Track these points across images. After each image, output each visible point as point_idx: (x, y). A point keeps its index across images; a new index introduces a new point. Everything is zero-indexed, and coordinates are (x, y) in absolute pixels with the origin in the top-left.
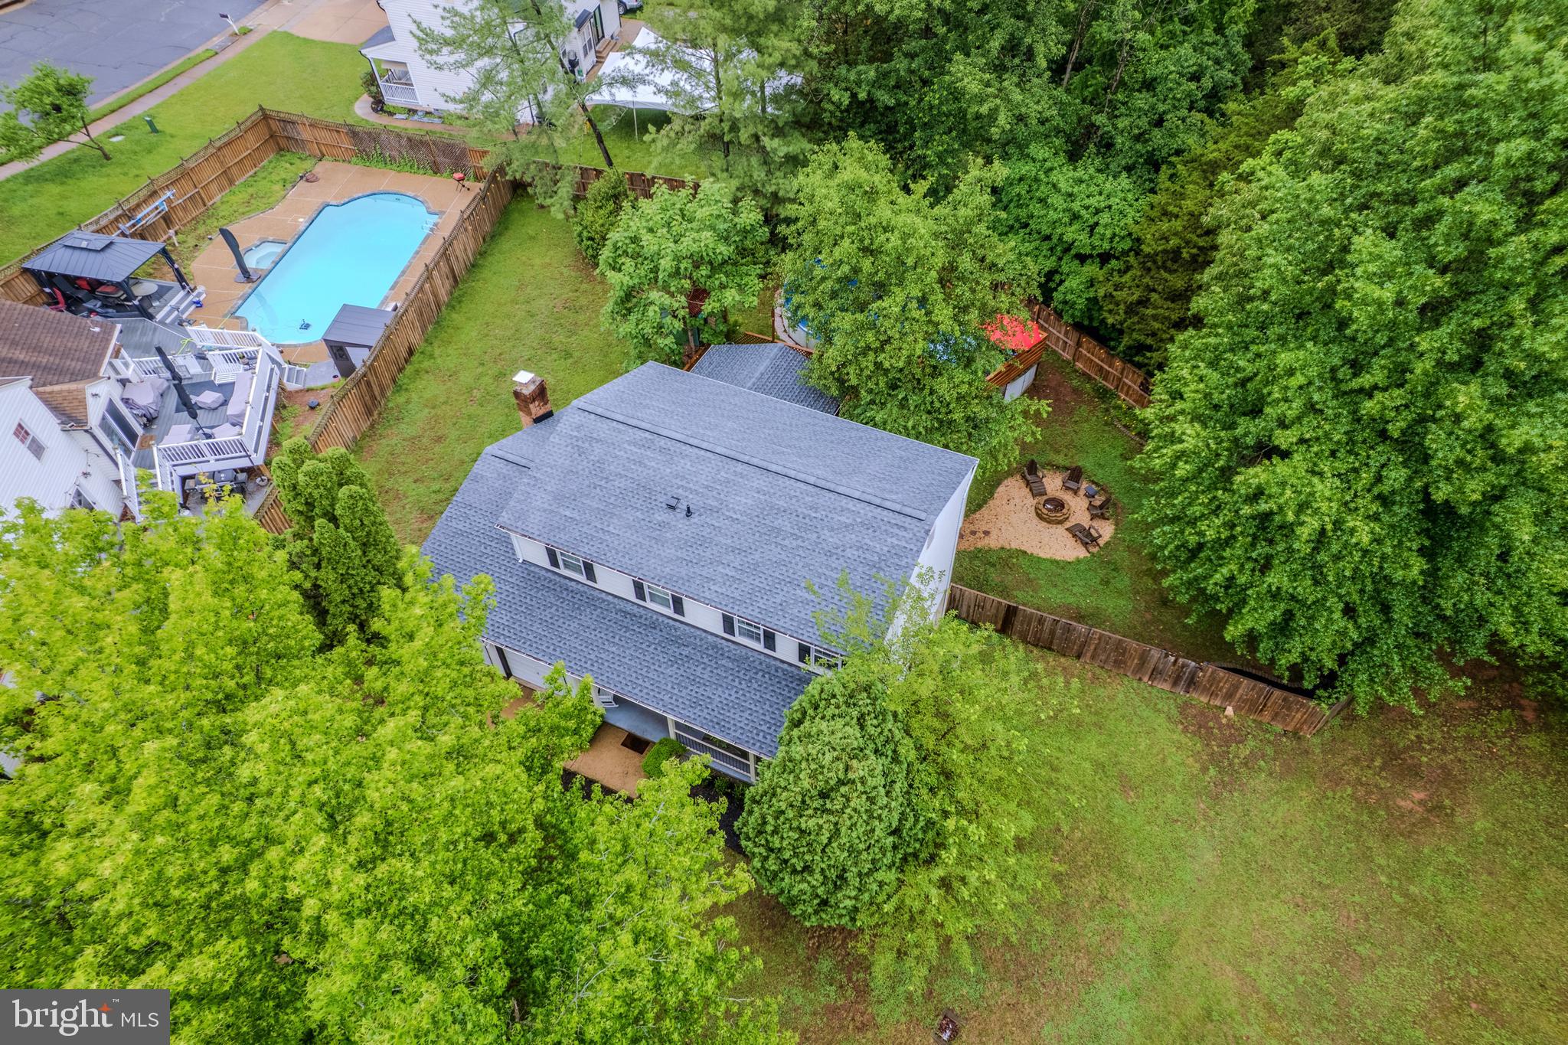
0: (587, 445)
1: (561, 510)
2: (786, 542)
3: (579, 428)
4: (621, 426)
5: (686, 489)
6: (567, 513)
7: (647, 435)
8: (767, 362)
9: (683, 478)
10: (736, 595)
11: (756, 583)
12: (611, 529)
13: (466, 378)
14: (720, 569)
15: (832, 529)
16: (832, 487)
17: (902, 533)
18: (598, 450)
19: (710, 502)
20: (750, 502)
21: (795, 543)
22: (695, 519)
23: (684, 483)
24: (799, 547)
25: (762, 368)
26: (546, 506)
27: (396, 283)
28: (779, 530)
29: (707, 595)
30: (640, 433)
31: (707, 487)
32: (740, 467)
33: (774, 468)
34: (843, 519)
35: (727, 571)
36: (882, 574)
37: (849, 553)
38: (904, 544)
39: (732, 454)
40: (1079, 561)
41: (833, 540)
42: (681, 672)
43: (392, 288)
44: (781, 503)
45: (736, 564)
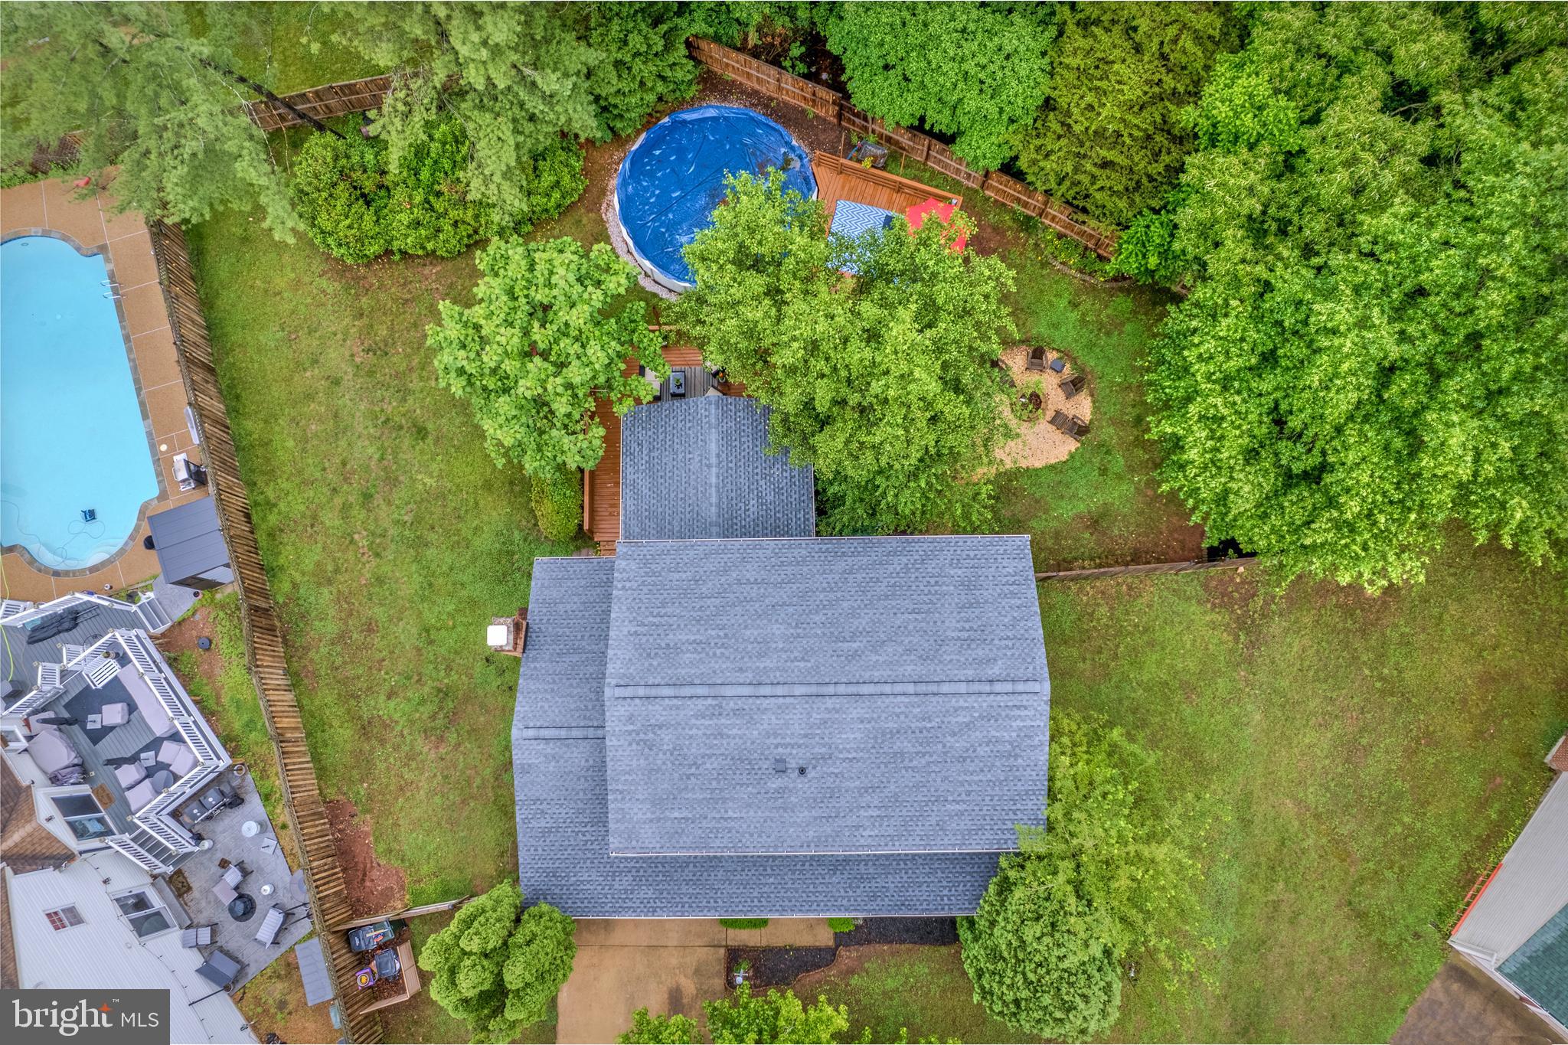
0: (651, 736)
1: (667, 813)
2: (915, 763)
3: (631, 719)
4: (675, 701)
5: (786, 746)
6: (676, 814)
7: (710, 701)
8: (714, 436)
9: (776, 735)
10: (891, 831)
11: (904, 813)
12: (730, 814)
13: (330, 519)
14: (862, 813)
15: (954, 734)
16: (933, 688)
17: (1023, 713)
18: (667, 737)
19: (816, 750)
20: (858, 735)
21: (923, 762)
22: (811, 773)
23: (779, 740)
24: (928, 763)
25: (713, 447)
26: (649, 815)
27: (142, 404)
28: (902, 754)
29: (862, 841)
30: (700, 702)
31: (806, 736)
32: (830, 703)
33: (866, 689)
34: (960, 719)
35: (870, 813)
36: (1020, 761)
37: (980, 751)
38: (1029, 723)
39: (813, 689)
40: (1072, 456)
41: (959, 744)
42: (846, 876)
43: (145, 416)
44: (891, 725)
45: (876, 803)
